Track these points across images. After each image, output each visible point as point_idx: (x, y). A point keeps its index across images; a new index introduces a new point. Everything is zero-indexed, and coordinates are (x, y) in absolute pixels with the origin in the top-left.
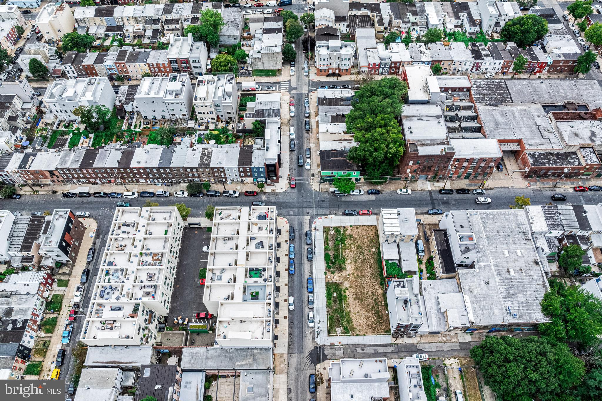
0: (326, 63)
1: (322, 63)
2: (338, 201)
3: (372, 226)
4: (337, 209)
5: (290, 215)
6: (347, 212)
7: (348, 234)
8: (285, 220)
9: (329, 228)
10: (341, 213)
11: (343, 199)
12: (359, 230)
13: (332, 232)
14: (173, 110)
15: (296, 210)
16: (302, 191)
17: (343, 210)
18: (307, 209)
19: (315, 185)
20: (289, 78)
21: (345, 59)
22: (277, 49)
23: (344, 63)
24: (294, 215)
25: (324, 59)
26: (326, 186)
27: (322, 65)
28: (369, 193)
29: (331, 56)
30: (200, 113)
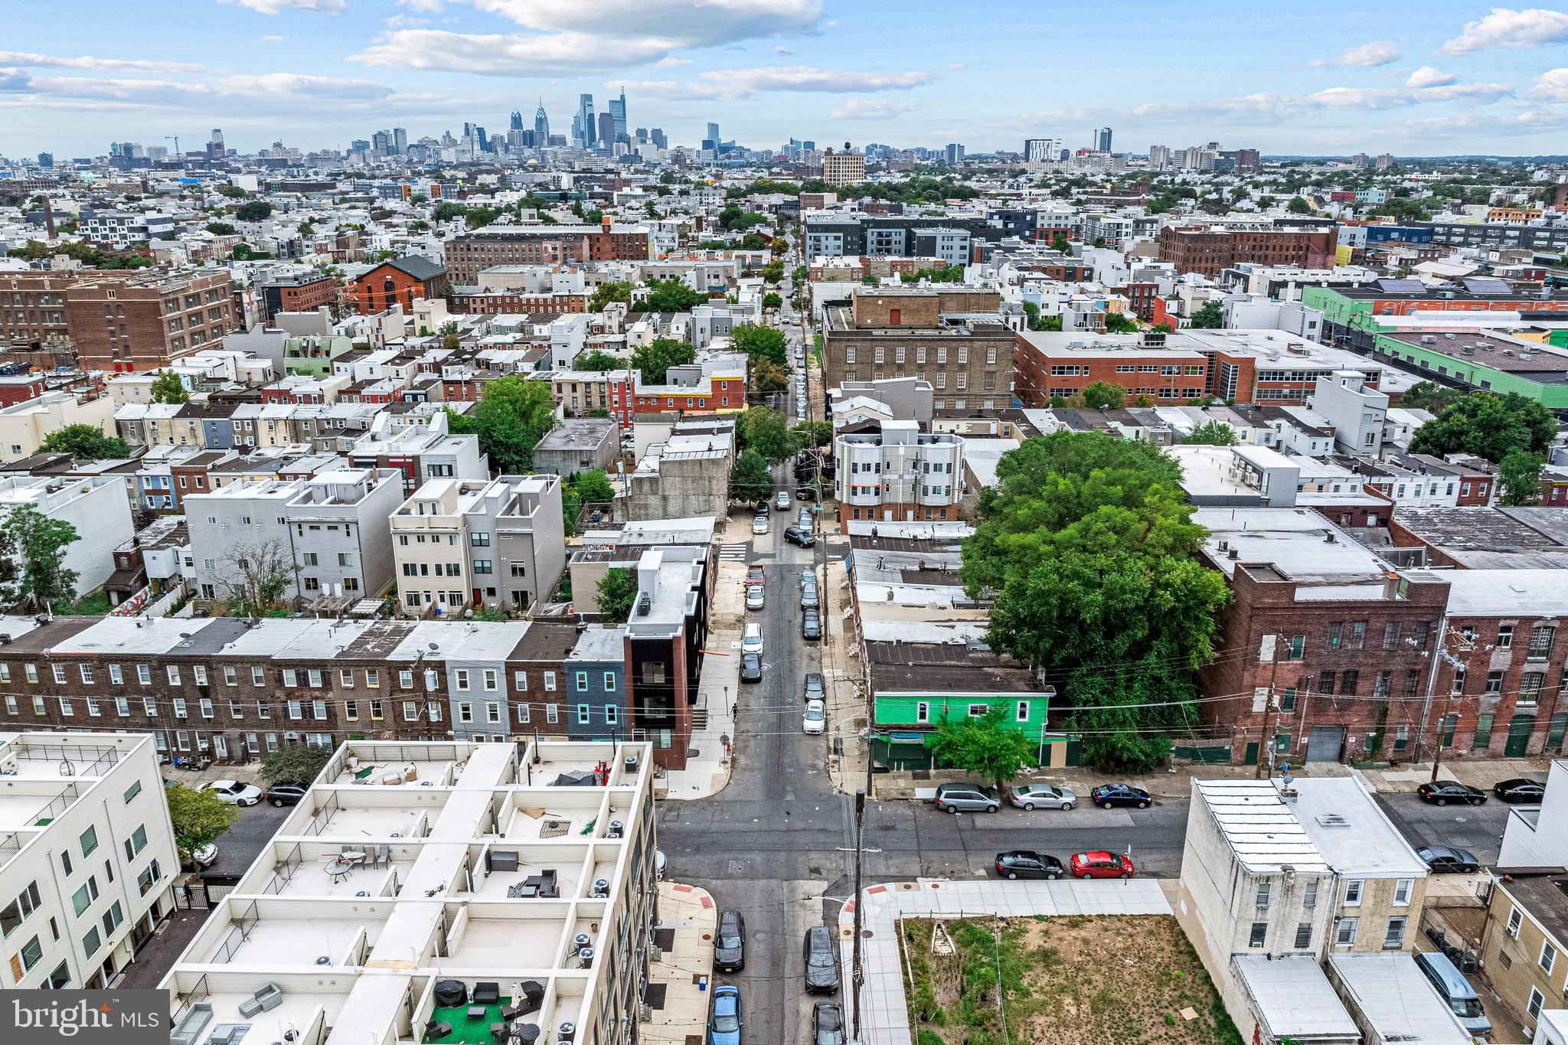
0: (871, 479)
1: (861, 479)
2: (961, 831)
3: (1147, 917)
4: (959, 855)
5: (730, 877)
7: (1032, 948)
8: (704, 893)
9: (929, 924)
10: (982, 872)
12: (1087, 932)
13: (944, 946)
14: (313, 559)
15: (758, 858)
16: (790, 797)
17: (991, 861)
18: (812, 855)
19: (849, 778)
20: (749, 537)
21: (937, 468)
22: (712, 455)
23: (932, 479)
24: (744, 877)
25: (867, 467)
26: (896, 782)
27: (859, 490)
28: (1098, 802)
29: (888, 459)
30: (409, 569)
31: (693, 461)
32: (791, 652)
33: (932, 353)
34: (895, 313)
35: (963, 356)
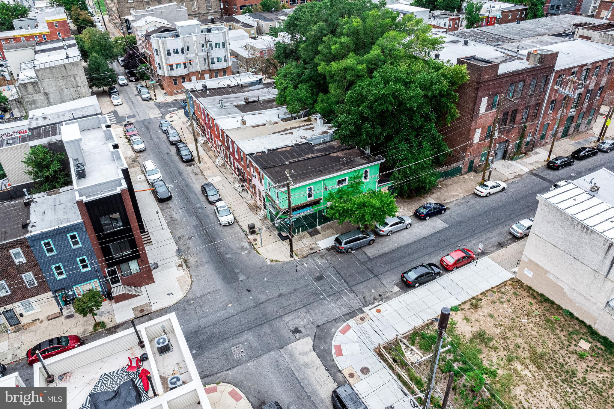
0: (180, 59)
1: (173, 59)
2: (364, 263)
3: (504, 284)
4: (375, 281)
5: (239, 363)
6: (412, 276)
7: (468, 335)
8: (228, 387)
10: (396, 289)
11: (370, 251)
12: (486, 308)
15: (249, 337)
16: (242, 277)
17: (396, 278)
18: (287, 319)
19: (273, 251)
20: (112, 109)
21: (217, 45)
22: (71, 60)
23: (216, 53)
24: (250, 359)
25: (176, 51)
26: (302, 242)
27: (174, 67)
28: (423, 218)
29: (187, 44)
31: (59, 66)
32: (180, 173)
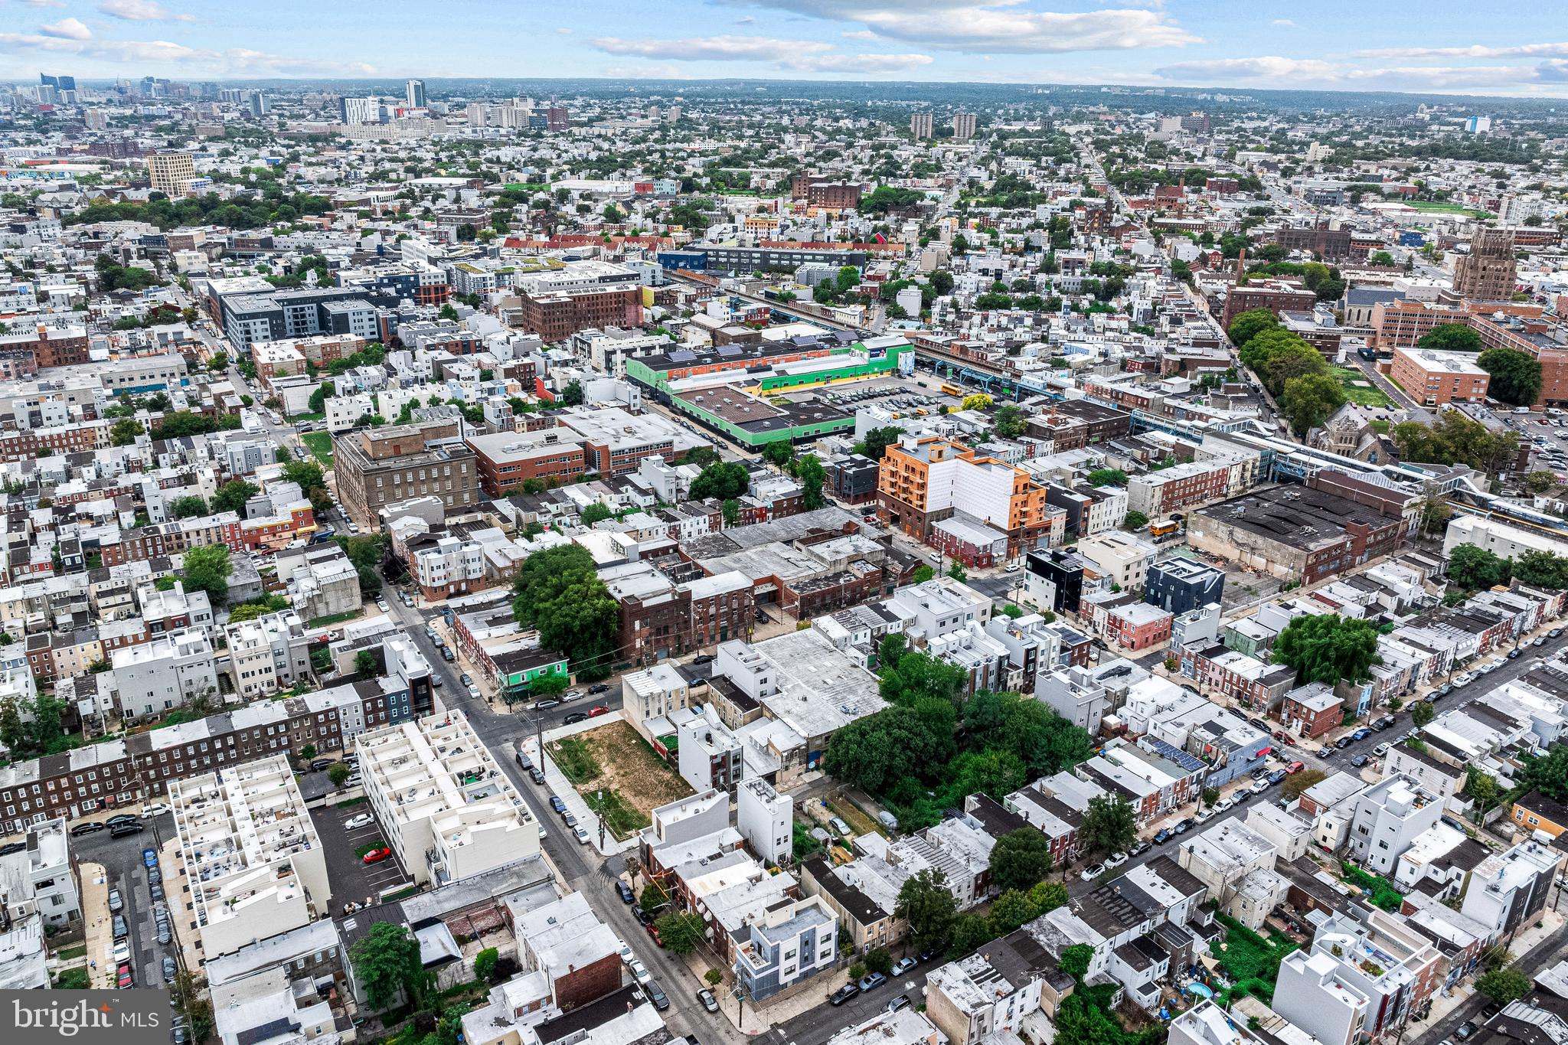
0: (441, 572)
1: (436, 574)
2: (549, 714)
3: (616, 722)
4: (553, 721)
6: (569, 720)
7: (585, 739)
9: (551, 743)
10: (561, 724)
11: (555, 709)
12: (600, 731)
13: (560, 747)
14: (191, 683)
17: (563, 720)
18: (503, 736)
19: (500, 709)
21: (474, 560)
22: (347, 573)
23: (472, 566)
26: (518, 706)
28: (591, 693)
29: (448, 560)
30: (244, 675)
31: (340, 581)
33: (428, 472)
34: (397, 448)
35: (447, 472)
